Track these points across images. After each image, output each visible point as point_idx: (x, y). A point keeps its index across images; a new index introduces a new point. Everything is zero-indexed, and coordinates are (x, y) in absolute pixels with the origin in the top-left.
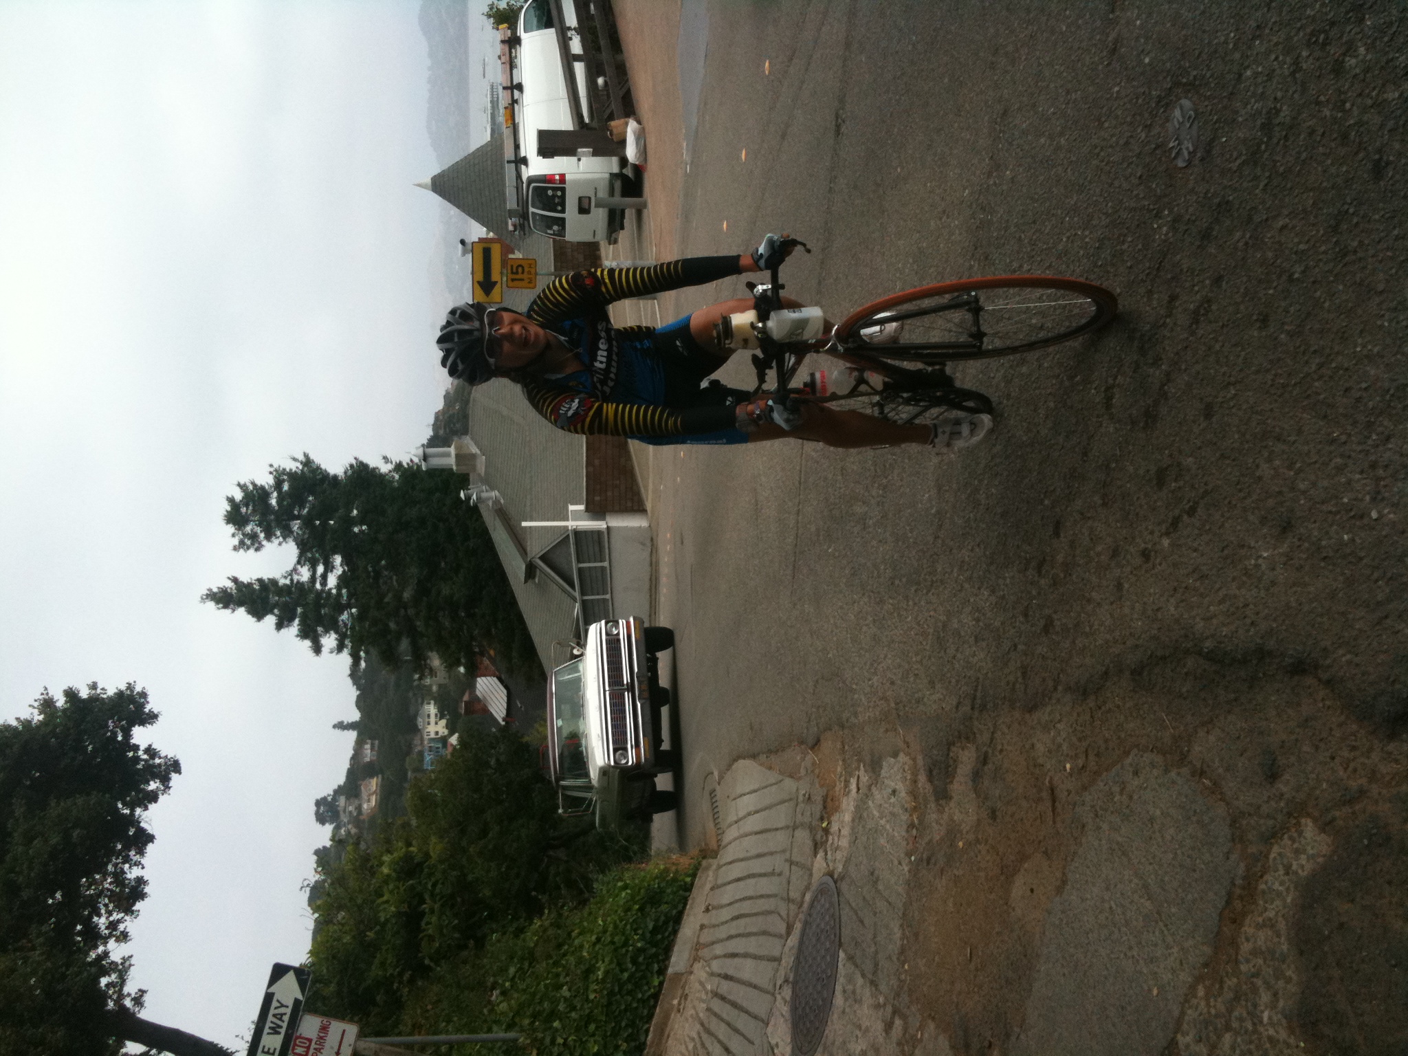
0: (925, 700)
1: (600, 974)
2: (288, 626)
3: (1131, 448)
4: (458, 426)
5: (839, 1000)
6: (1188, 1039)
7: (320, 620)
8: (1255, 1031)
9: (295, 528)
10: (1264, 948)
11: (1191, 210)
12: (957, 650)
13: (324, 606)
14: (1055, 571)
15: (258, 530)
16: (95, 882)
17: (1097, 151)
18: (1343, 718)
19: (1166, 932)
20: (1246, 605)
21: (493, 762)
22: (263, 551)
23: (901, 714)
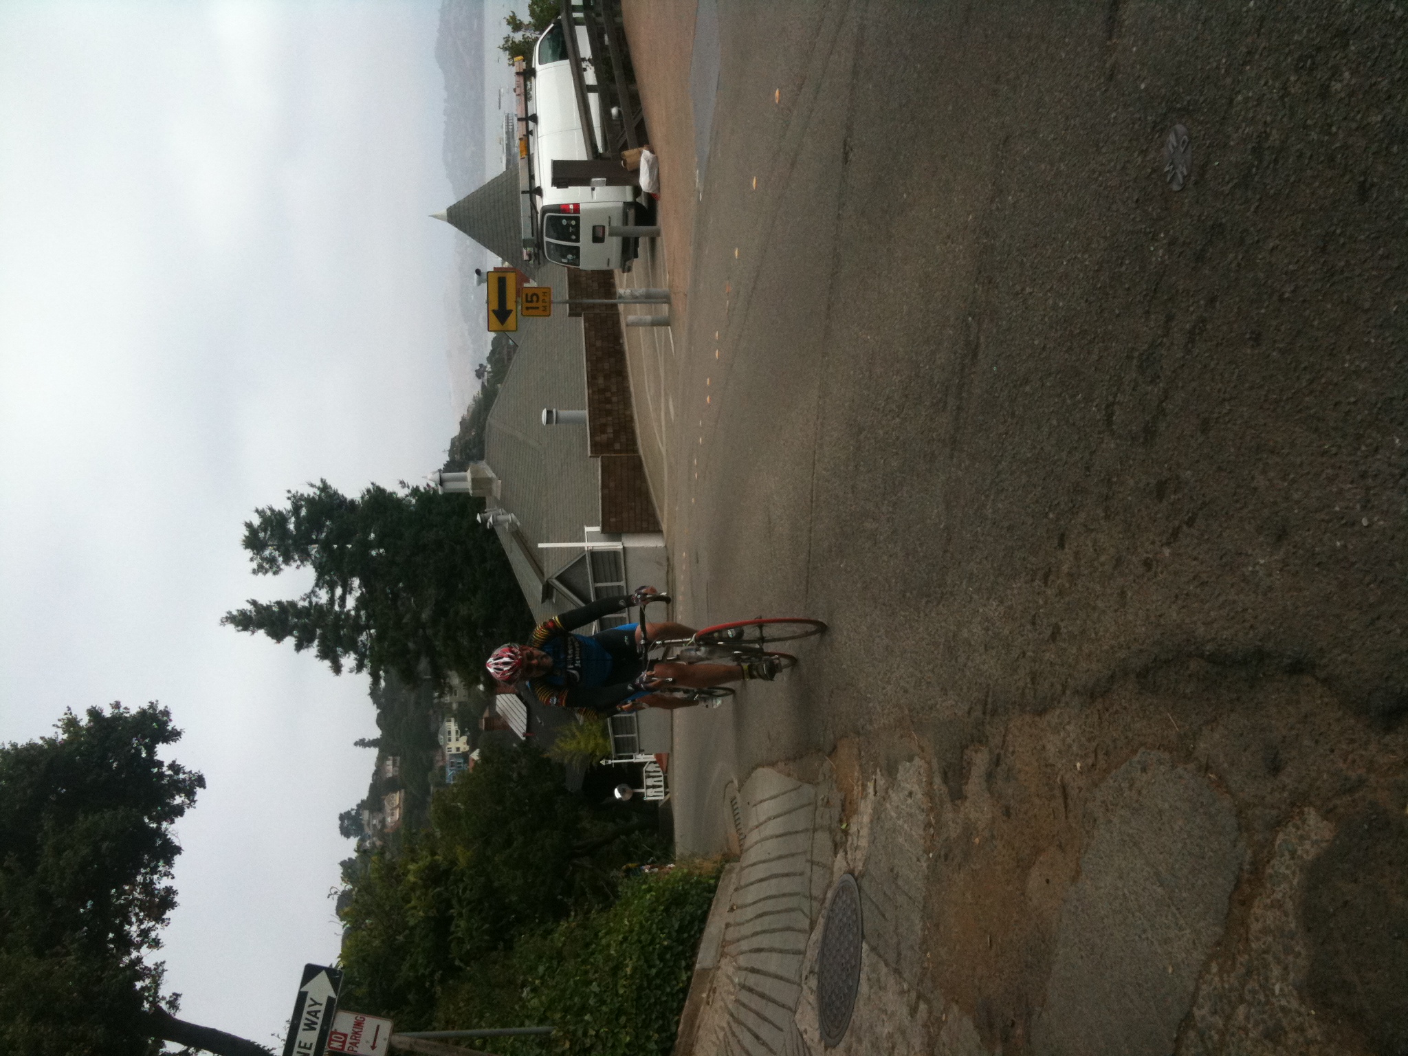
0: (938, 706)
1: (629, 970)
2: (307, 647)
3: (1131, 462)
4: (474, 451)
5: (864, 988)
6: (1204, 1012)
7: (339, 641)
8: (1267, 1002)
9: (313, 552)
10: (1272, 927)
11: (1186, 232)
12: (968, 658)
13: (343, 628)
14: (1059, 581)
15: (276, 554)
16: (125, 892)
17: (1095, 176)
18: (1341, 713)
19: (1178, 915)
20: (1245, 610)
21: (515, 776)
22: (282, 574)
23: (915, 720)
